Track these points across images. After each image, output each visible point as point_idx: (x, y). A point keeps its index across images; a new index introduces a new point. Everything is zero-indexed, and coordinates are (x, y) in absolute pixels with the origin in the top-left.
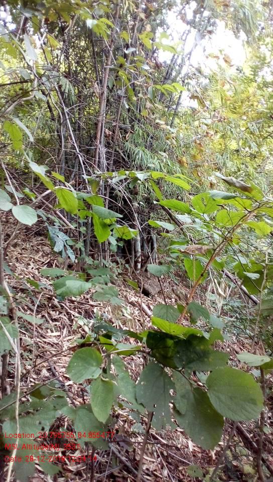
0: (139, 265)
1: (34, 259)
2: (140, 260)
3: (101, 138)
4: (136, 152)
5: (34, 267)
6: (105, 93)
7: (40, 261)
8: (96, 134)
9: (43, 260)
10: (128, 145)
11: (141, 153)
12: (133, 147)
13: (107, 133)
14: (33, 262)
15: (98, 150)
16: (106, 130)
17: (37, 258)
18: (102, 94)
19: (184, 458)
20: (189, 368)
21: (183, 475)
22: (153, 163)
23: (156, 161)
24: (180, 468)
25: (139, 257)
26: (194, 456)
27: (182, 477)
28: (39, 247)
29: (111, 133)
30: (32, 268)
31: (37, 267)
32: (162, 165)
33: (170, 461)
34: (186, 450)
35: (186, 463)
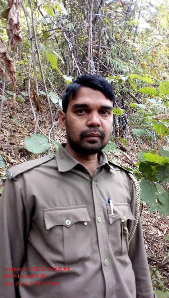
0: (118, 134)
1: (57, 134)
2: (119, 130)
3: (90, 55)
4: (114, 62)
5: (58, 139)
6: (91, 26)
7: (60, 135)
8: (87, 53)
9: (62, 134)
10: (108, 58)
11: (116, 62)
12: (111, 59)
13: (94, 52)
14: (57, 136)
15: (89, 64)
16: (93, 50)
17: (58, 133)
18: (89, 27)
19: (156, 239)
20: (165, 181)
21: (157, 248)
22: (125, 67)
23: (127, 67)
24: (155, 245)
25: (118, 129)
26: (162, 238)
27: (156, 249)
28: (58, 127)
29: (96, 51)
30: (57, 139)
31: (59, 138)
32: (131, 68)
33: (149, 241)
34: (157, 235)
35: (157, 242)
